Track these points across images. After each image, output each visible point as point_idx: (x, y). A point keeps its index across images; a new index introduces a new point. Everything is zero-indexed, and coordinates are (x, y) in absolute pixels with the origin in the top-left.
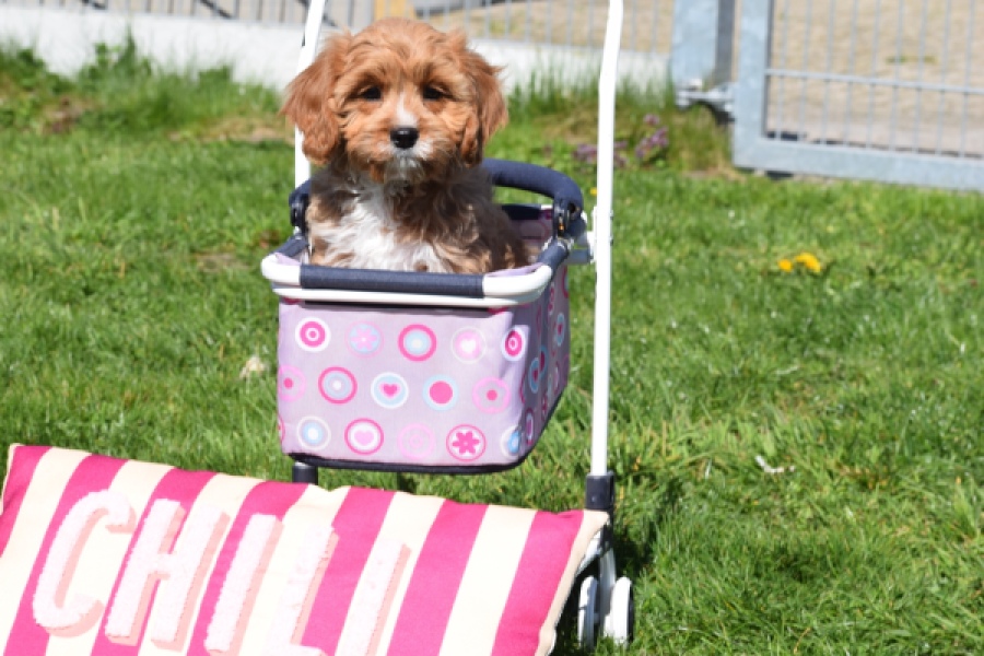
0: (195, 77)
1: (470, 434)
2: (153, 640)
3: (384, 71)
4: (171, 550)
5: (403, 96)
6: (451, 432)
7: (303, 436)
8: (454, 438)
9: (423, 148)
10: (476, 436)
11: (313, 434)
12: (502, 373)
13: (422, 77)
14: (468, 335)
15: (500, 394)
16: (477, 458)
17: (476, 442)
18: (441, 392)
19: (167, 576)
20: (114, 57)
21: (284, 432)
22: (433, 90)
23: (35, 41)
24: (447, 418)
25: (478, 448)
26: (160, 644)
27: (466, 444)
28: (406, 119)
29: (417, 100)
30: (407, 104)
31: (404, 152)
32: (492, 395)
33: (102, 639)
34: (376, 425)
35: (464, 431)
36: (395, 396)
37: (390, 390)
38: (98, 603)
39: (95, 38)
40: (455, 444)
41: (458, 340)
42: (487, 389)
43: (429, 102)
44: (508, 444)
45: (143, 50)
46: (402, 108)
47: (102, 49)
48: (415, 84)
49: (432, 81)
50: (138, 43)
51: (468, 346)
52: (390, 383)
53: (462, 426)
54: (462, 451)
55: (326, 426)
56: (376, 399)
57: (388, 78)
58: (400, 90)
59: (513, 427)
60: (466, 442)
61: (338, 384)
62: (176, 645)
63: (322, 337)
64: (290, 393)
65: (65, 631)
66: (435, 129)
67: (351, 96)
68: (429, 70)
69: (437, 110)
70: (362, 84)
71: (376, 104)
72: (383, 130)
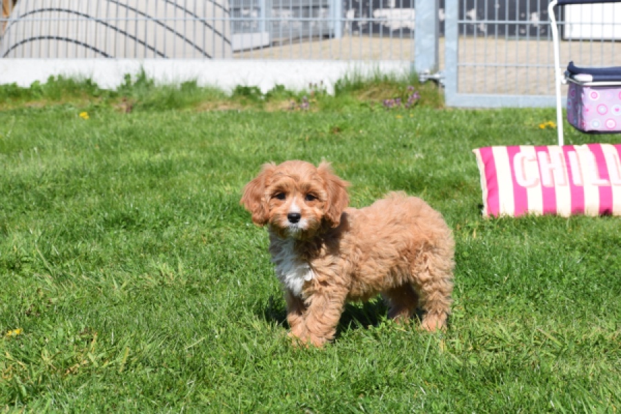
0: (179, 86)
2: (558, 184)
3: (287, 186)
4: (550, 163)
5: (295, 198)
9: (303, 223)
13: (305, 190)
19: (554, 169)
20: (134, 79)
21: (586, 125)
22: (310, 196)
23: (91, 75)
28: (295, 209)
29: (302, 200)
30: (297, 202)
31: (294, 225)
33: (543, 187)
34: (614, 120)
37: (617, 110)
38: (537, 179)
39: (124, 71)
43: (308, 202)
45: (149, 76)
46: (294, 204)
47: (127, 77)
48: (302, 193)
49: (310, 192)
50: (147, 72)
52: (617, 108)
55: (600, 121)
56: (613, 113)
57: (289, 189)
58: (294, 195)
61: (602, 109)
62: (565, 184)
63: (597, 96)
64: (588, 113)
65: (531, 186)
66: (309, 214)
67: (273, 196)
68: (308, 187)
69: (311, 206)
70: (276, 191)
71: (282, 201)
72: (284, 214)
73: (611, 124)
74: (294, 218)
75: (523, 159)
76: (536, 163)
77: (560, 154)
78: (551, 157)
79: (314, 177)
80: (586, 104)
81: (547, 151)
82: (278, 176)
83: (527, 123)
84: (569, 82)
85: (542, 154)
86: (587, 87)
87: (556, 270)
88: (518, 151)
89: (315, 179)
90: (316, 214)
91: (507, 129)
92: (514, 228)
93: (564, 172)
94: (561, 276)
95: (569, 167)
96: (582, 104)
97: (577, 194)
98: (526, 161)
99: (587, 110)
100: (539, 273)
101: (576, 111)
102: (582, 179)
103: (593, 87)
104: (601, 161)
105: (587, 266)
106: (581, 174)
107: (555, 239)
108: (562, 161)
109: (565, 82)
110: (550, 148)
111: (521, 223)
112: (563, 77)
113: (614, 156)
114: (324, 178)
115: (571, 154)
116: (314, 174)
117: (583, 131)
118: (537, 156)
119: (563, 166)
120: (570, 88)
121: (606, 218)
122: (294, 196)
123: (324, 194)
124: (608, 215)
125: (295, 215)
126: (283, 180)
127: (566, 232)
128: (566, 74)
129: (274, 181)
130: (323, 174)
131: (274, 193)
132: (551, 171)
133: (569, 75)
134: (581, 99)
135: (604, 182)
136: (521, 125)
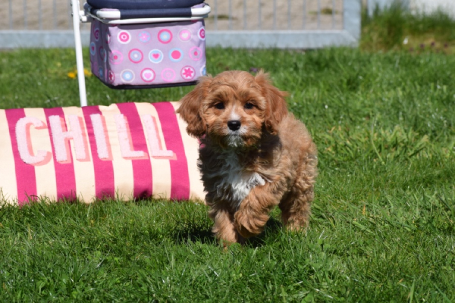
1: (189, 69)
2: (77, 160)
3: (226, 95)
4: (67, 130)
5: (235, 107)
6: (182, 69)
7: (123, 77)
8: (184, 71)
9: (243, 131)
10: (192, 70)
11: (128, 76)
12: (199, 45)
13: (244, 98)
14: (185, 31)
15: (199, 53)
16: (193, 78)
17: (192, 72)
18: (176, 55)
19: (72, 138)
21: (115, 77)
22: (249, 104)
24: (180, 64)
25: (192, 74)
26: (81, 160)
27: (188, 73)
28: (235, 117)
29: (241, 108)
30: (236, 110)
31: (235, 132)
32: (196, 53)
33: (56, 163)
34: (152, 70)
35: (187, 68)
36: (158, 58)
37: (156, 56)
38: (48, 153)
40: (184, 74)
41: (180, 33)
42: (194, 51)
43: (247, 110)
44: (203, 72)
46: (234, 112)
48: (241, 101)
49: (249, 100)
51: (185, 35)
52: (156, 53)
53: (187, 66)
54: (187, 76)
55: (133, 72)
56: (151, 60)
57: (228, 98)
58: (233, 103)
59: (204, 66)
60: (188, 72)
61: (136, 56)
62: (87, 159)
63: (128, 38)
64: (116, 61)
65: (40, 163)
66: (249, 122)
67: (211, 106)
68: (246, 94)
69: (251, 114)
70: (215, 100)
71: (221, 110)
72: (225, 122)
73: (148, 76)
74: (234, 126)
75: (28, 126)
76: (47, 130)
77: (80, 118)
78: (67, 123)
79: (251, 85)
80: (114, 50)
81: (61, 114)
82: (216, 86)
83: (52, 70)
84: (90, 19)
85: (55, 120)
86: (113, 25)
87: (64, 280)
88: (23, 115)
89: (253, 87)
90: (256, 122)
91: (21, 80)
92: (15, 221)
93: (85, 142)
94: (70, 288)
95: (91, 135)
96: (108, 50)
97: (104, 170)
98: (32, 129)
99: (116, 57)
100: (41, 285)
101: (101, 58)
102: (110, 151)
103: (122, 26)
104: (135, 125)
105: (109, 271)
106: (109, 145)
107: (70, 235)
108: (83, 128)
109: (85, 19)
110: (66, 110)
111: (25, 214)
112: (82, 12)
113: (154, 118)
114: (262, 86)
115: (95, 118)
116: (252, 82)
117: (111, 86)
118: (48, 121)
119: (84, 135)
120: (93, 27)
121: (143, 202)
122: (233, 105)
123: (262, 101)
124: (146, 199)
125: (235, 123)
126: (222, 89)
127: (86, 224)
128: (85, 8)
129: (213, 91)
130: (261, 82)
131: (213, 103)
132: (68, 142)
133: (89, 9)
134: (107, 42)
135: (140, 154)
136: (44, 74)
